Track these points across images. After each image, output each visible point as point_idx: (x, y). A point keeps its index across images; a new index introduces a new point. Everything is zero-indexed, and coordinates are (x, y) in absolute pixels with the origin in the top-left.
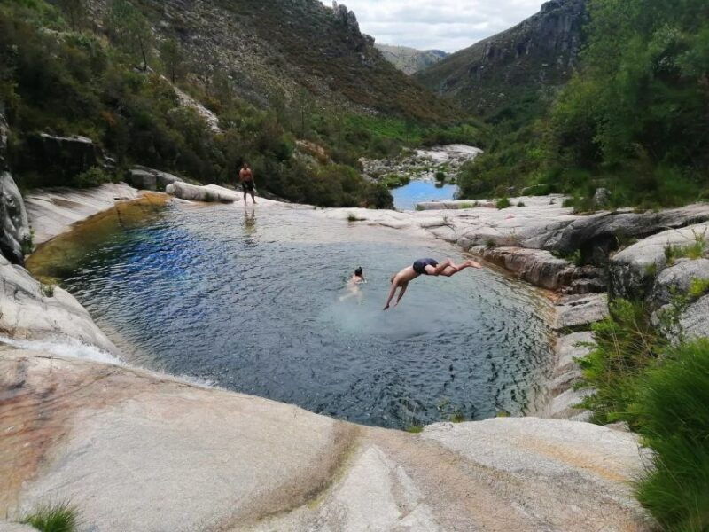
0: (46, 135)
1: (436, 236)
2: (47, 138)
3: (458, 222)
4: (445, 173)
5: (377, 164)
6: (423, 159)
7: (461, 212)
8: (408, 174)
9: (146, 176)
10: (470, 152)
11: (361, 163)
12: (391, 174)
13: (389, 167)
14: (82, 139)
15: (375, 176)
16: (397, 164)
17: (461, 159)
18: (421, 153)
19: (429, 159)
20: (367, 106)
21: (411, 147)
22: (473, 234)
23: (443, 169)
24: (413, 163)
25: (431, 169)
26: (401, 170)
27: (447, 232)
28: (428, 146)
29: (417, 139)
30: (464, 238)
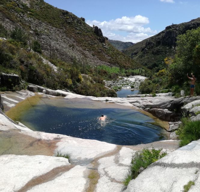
0: (4, 74)
1: (134, 105)
2: (5, 75)
3: (141, 101)
4: (134, 86)
5: (110, 82)
6: (126, 80)
7: (142, 98)
8: (121, 86)
9: (34, 87)
10: (143, 78)
11: (104, 82)
12: (115, 86)
13: (114, 84)
14: (15, 75)
15: (110, 87)
16: (117, 82)
17: (140, 81)
18: (125, 78)
19: (129, 80)
20: (106, 62)
21: (122, 76)
22: (146, 104)
23: (134, 84)
24: (123, 82)
25: (129, 84)
26: (119, 84)
27: (138, 104)
28: (128, 76)
29: (124, 74)
30: (143, 106)
